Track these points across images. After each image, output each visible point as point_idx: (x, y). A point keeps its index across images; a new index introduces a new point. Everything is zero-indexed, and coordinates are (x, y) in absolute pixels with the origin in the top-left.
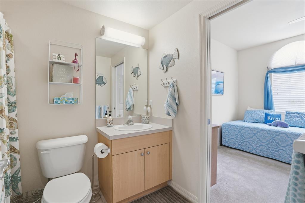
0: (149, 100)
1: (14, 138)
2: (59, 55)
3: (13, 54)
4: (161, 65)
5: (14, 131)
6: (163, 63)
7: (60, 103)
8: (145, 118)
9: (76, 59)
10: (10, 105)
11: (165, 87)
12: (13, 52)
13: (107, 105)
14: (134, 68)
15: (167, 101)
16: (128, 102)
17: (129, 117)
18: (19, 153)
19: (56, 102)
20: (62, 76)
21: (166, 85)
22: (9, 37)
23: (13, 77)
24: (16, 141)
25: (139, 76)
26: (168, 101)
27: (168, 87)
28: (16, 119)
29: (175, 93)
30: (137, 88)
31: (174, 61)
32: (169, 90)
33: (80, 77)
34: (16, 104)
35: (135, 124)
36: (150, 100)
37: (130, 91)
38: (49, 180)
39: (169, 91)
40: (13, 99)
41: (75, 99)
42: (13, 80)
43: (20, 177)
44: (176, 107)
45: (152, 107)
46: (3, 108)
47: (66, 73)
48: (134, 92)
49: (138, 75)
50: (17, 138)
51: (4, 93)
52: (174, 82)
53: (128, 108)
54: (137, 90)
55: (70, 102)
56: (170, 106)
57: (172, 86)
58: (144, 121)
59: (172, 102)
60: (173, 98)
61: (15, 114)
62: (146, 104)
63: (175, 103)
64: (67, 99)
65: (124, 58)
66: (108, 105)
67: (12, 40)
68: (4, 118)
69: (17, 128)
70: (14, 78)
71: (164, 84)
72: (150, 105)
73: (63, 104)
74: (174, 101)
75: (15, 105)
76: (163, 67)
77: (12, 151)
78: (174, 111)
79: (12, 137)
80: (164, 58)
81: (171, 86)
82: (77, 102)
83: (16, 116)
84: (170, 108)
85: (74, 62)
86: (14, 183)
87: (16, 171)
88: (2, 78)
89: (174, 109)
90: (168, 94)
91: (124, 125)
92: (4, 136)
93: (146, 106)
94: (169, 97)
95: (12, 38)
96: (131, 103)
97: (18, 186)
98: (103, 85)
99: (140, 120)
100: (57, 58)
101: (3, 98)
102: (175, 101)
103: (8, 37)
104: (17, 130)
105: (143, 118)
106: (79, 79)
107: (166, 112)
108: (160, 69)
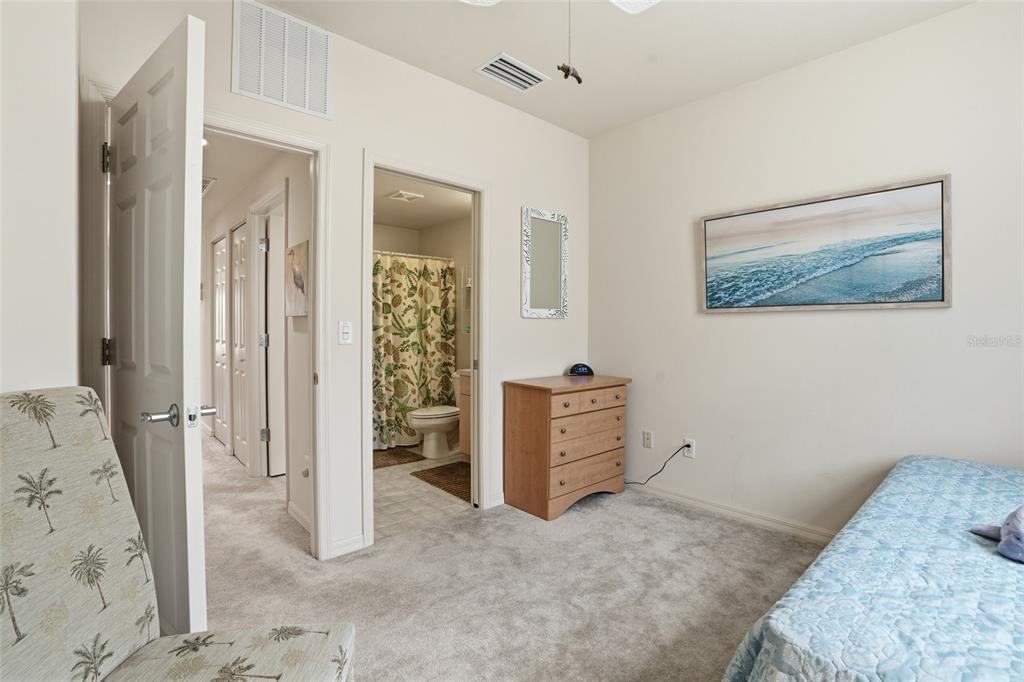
61: (452, 342)
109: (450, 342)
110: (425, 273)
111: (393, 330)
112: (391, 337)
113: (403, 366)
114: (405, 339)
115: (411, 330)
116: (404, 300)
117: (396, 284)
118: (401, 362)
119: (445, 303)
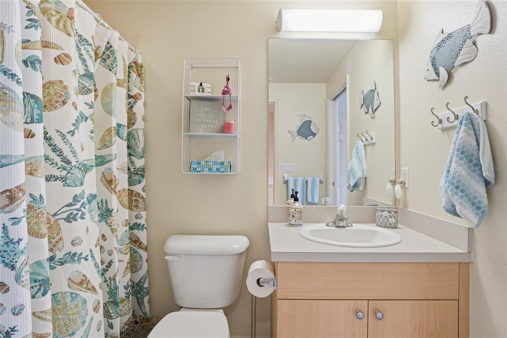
0: (400, 168)
1: (140, 224)
2: (201, 85)
3: (143, 94)
4: (431, 67)
5: (140, 214)
6: (439, 61)
7: (200, 172)
8: (385, 214)
9: (227, 87)
10: (135, 172)
11: (444, 130)
12: (143, 90)
13: (318, 177)
14: (364, 94)
15: (449, 171)
16: (352, 172)
17: (340, 208)
18: (146, 249)
19: (195, 169)
20: (205, 120)
21: (446, 124)
22: (139, 68)
23: (140, 129)
24: (143, 230)
25: (376, 109)
26: (451, 172)
27: (454, 128)
28: (144, 195)
29: (478, 144)
30: (372, 139)
31: (474, 44)
32: (455, 136)
33: (236, 121)
34: (144, 172)
35: (356, 226)
36: (402, 168)
37: (357, 148)
38: (179, 308)
39: (454, 139)
40: (139, 163)
41: (225, 164)
42: (141, 133)
43: (146, 288)
44: (482, 190)
45: (407, 185)
46: (113, 177)
47: (211, 114)
48: (366, 147)
49: (374, 109)
50: (144, 225)
51: (116, 154)
52: (477, 112)
53: (352, 185)
54: (374, 144)
55: (217, 169)
56: (457, 187)
57: (466, 125)
58: (384, 220)
59: (464, 173)
60: (470, 161)
61: (142, 188)
62: (393, 178)
63: (478, 178)
64: (211, 164)
65: (347, 75)
66: (321, 176)
67: (143, 72)
68: (113, 192)
69: (145, 210)
70: (142, 130)
71: (441, 122)
72: (401, 180)
73: (205, 173)
74: (474, 171)
75: (142, 172)
76: (438, 74)
77: (138, 244)
78: (473, 204)
79: (137, 223)
80: (439, 46)
81: (461, 123)
82: (229, 170)
83: (144, 191)
84: (456, 194)
85: (224, 93)
86: (139, 295)
87: (142, 278)
88: (113, 131)
89: (476, 198)
90: (451, 150)
91: (327, 225)
92: (113, 222)
93: (391, 181)
94: (454, 158)
95: (143, 69)
96: (359, 174)
97: (144, 302)
98: (312, 137)
99: (373, 216)
100: (197, 90)
101: (113, 161)
102: (479, 172)
103: (137, 69)
104: (144, 213)
105: (379, 213)
106: (233, 126)
107: (444, 204)
108: (428, 80)
109: (138, 188)
110: (106, 55)
111: (45, 169)
112: (40, 187)
113: (73, 257)
114: (78, 191)
115: (85, 169)
116: (73, 97)
117: (55, 53)
118: (68, 248)
119: (131, 122)
